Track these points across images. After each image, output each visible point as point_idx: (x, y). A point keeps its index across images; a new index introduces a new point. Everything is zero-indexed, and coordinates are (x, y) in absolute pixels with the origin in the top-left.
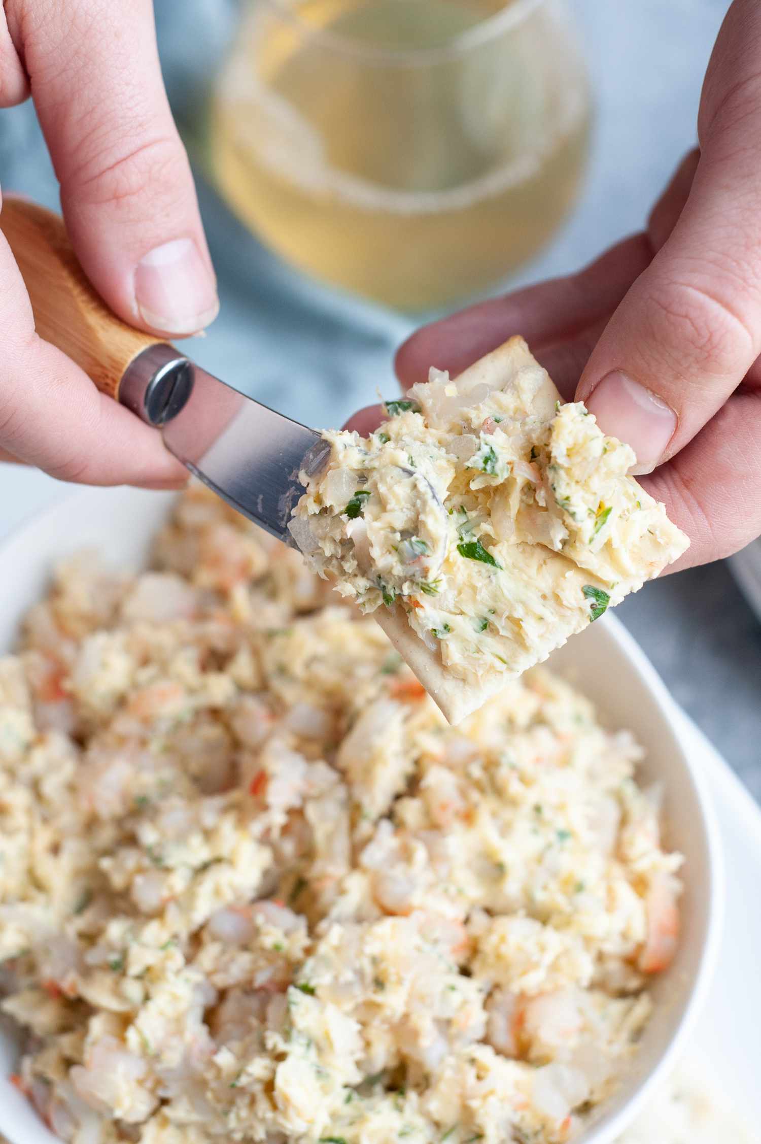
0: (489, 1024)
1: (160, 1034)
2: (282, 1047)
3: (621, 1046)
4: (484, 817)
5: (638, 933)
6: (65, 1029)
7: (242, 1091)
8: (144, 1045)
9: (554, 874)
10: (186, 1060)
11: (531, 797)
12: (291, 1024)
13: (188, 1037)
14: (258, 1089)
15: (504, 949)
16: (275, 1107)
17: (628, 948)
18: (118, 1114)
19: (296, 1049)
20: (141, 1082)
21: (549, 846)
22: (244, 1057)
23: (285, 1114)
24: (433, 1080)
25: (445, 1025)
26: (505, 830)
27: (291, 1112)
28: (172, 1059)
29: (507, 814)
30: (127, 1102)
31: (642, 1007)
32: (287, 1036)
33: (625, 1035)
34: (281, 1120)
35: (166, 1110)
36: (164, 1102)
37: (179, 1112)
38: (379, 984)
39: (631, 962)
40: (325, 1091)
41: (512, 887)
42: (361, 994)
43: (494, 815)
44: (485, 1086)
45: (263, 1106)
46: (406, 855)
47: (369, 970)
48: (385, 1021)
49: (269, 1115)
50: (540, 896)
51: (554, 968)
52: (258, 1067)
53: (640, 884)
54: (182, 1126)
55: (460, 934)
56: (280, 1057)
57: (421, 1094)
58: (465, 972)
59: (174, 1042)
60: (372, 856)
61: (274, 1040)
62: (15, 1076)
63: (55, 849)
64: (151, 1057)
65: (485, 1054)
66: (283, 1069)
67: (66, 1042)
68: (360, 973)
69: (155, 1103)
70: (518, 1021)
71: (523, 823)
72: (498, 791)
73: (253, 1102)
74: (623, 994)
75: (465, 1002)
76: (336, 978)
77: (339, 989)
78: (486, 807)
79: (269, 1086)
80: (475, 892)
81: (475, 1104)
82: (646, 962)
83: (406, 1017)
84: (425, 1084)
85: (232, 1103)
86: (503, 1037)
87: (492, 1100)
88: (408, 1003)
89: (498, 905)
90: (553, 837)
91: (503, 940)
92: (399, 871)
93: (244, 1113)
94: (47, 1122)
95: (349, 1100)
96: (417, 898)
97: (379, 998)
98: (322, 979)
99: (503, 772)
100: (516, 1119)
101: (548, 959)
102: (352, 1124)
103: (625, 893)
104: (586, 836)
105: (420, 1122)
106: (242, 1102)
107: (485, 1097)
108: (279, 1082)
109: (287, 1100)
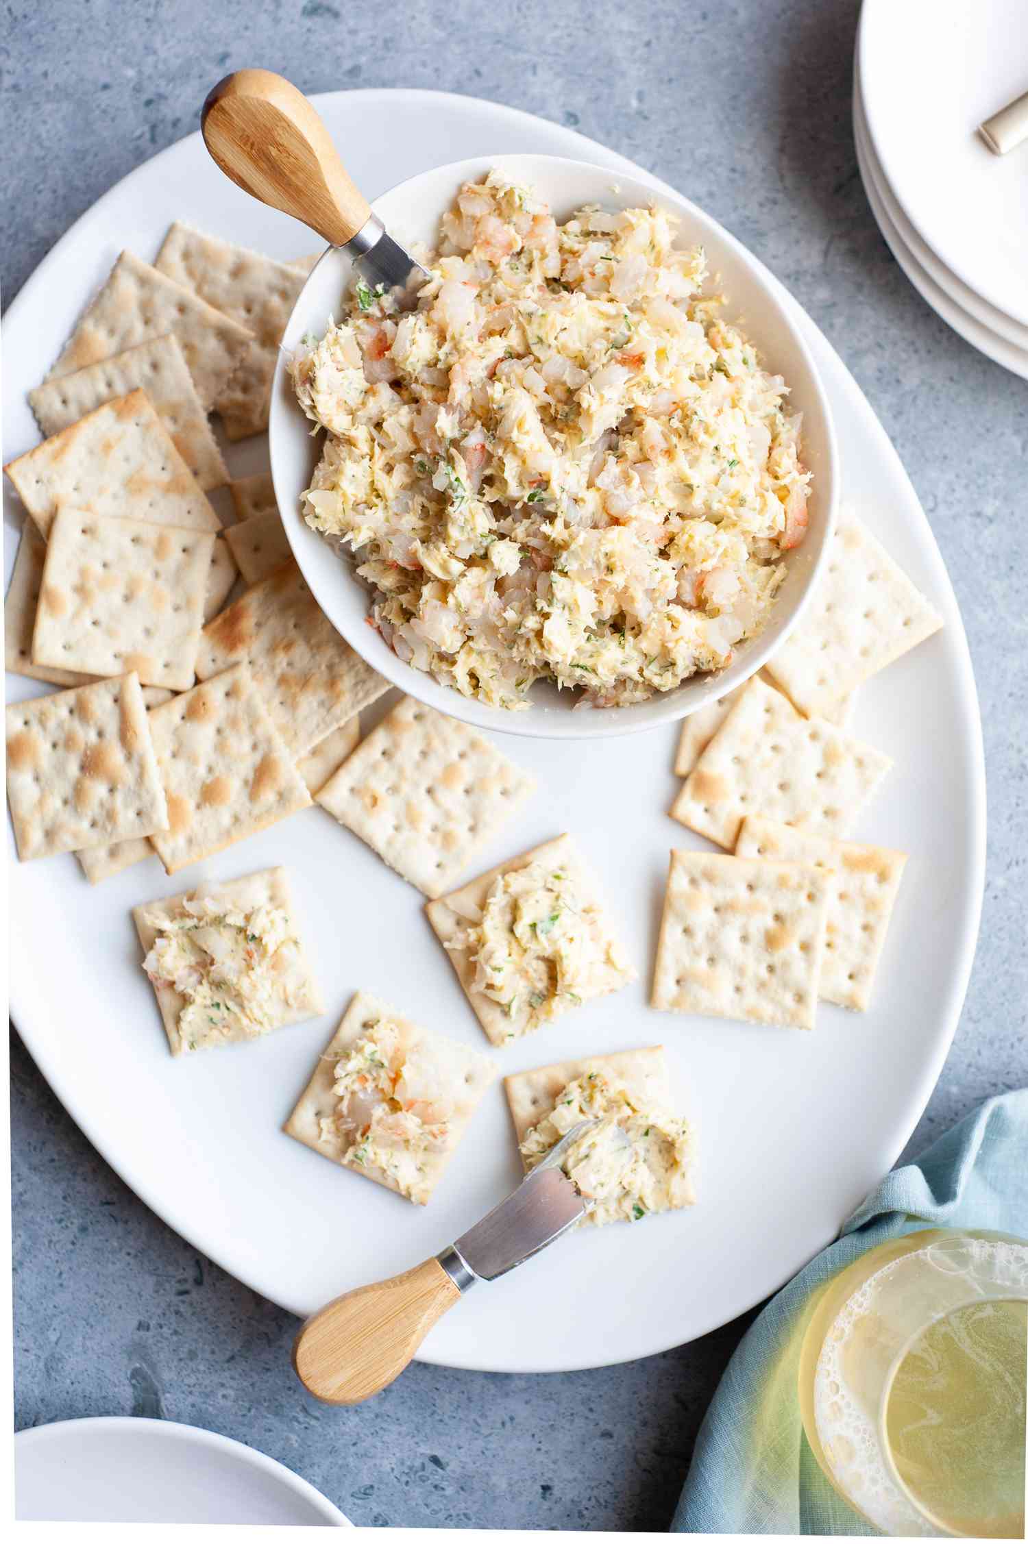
0: (678, 588)
1: (468, 599)
2: (546, 609)
3: (766, 602)
4: (680, 454)
5: (780, 525)
6: (402, 589)
7: (521, 636)
8: (458, 606)
9: (726, 492)
10: (485, 613)
11: (711, 443)
12: (553, 595)
13: (487, 600)
14: (531, 635)
15: (691, 545)
16: (542, 646)
17: (774, 534)
18: (443, 649)
19: (555, 611)
20: (456, 628)
21: (723, 471)
22: (522, 612)
23: (549, 651)
24: (643, 629)
25: (651, 593)
26: (693, 463)
27: (553, 650)
28: (476, 613)
29: (696, 452)
30: (448, 642)
31: (781, 571)
32: (550, 603)
33: (768, 592)
34: (546, 654)
35: (471, 643)
36: (469, 638)
37: (479, 644)
38: (610, 570)
39: (775, 542)
40: (574, 634)
41: (697, 502)
42: (596, 575)
43: (686, 451)
44: (677, 635)
45: (535, 645)
46: (627, 480)
47: (603, 562)
48: (612, 592)
49: (539, 651)
50: (716, 506)
51: (725, 554)
52: (532, 622)
53: (783, 494)
54: (480, 653)
55: (661, 531)
56: (546, 616)
57: (636, 636)
58: (663, 554)
59: (478, 603)
60: (603, 481)
61: (541, 604)
62: (370, 617)
63: (389, 469)
64: (462, 612)
65: (677, 611)
66: (547, 623)
67: (404, 599)
68: (597, 564)
69: (463, 638)
70: (700, 585)
71: (706, 457)
72: (691, 438)
73: (528, 642)
74: (768, 562)
75: (664, 577)
76: (581, 565)
77: (583, 573)
78: (681, 446)
79: (539, 634)
80: (672, 503)
81: (670, 645)
82: (784, 543)
83: (626, 587)
84: (638, 630)
85: (514, 642)
86: (688, 597)
87: (681, 643)
88: (626, 580)
89: (687, 512)
90: (726, 465)
91: (691, 537)
92: (620, 491)
93: (522, 648)
94: (393, 648)
95: (588, 639)
96: (633, 512)
97: (609, 578)
98: (572, 566)
99: (694, 426)
100: (696, 654)
101: (720, 551)
102: (591, 656)
103: (773, 499)
104: (749, 463)
105: (635, 654)
106: (521, 642)
107: (677, 641)
108: (545, 633)
109: (550, 643)
